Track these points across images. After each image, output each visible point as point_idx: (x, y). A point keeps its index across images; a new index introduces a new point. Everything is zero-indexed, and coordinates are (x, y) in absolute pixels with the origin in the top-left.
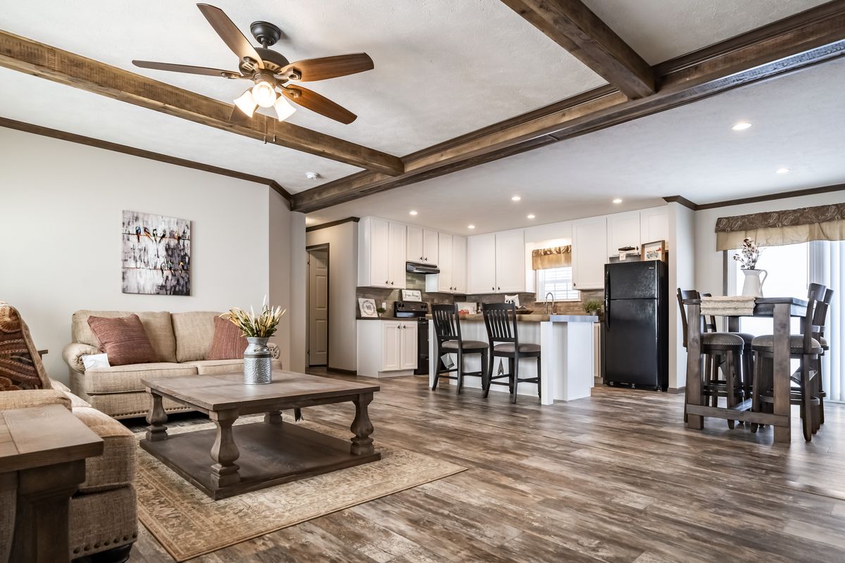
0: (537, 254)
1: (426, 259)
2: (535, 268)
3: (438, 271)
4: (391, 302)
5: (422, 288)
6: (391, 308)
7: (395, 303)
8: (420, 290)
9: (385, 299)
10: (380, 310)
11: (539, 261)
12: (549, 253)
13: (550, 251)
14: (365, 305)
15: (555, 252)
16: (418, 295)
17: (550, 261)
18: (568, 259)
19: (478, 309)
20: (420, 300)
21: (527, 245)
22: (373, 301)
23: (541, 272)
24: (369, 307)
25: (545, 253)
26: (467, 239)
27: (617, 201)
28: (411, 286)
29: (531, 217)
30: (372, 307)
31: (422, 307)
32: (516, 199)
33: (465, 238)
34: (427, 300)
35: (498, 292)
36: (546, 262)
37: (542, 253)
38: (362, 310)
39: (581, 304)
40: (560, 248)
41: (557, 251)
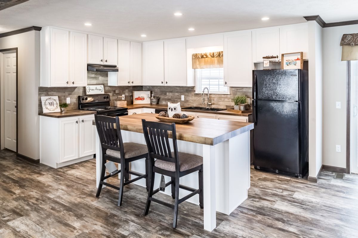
0: (195, 57)
1: (106, 61)
2: (194, 67)
3: (117, 70)
4: (76, 96)
5: (105, 82)
6: (75, 101)
7: (79, 97)
8: (103, 84)
9: (69, 94)
10: (63, 105)
11: (198, 63)
12: (205, 56)
13: (206, 55)
14: (47, 102)
15: (209, 56)
16: (101, 88)
17: (206, 63)
18: (221, 62)
19: (151, 96)
20: (103, 93)
21: (188, 50)
22: (56, 98)
23: (198, 71)
24: (51, 104)
25: (202, 57)
26: (142, 44)
27: (265, 19)
28: (94, 82)
29: (191, 29)
30: (55, 103)
31: (105, 98)
32: (178, 14)
33: (141, 43)
34: (110, 92)
35: (166, 85)
36: (203, 64)
37: (200, 57)
38: (44, 107)
39: (230, 97)
40: (213, 54)
41: (212, 55)
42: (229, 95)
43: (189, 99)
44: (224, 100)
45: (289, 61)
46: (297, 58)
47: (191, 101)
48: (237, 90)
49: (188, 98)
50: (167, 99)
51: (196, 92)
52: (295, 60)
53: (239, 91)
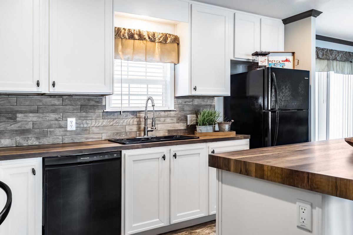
11: (120, 46)
13: (140, 35)
17: (135, 50)
35: (52, 90)
37: (126, 35)
39: (175, 114)
40: (154, 35)
41: (151, 37)
42: (173, 111)
43: (89, 125)
44: (164, 121)
45: (274, 62)
46: (285, 59)
47: (94, 129)
48: (186, 102)
49: (87, 124)
50: (16, 131)
51: (108, 109)
52: (282, 61)
53: (189, 104)
